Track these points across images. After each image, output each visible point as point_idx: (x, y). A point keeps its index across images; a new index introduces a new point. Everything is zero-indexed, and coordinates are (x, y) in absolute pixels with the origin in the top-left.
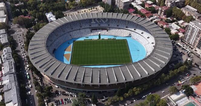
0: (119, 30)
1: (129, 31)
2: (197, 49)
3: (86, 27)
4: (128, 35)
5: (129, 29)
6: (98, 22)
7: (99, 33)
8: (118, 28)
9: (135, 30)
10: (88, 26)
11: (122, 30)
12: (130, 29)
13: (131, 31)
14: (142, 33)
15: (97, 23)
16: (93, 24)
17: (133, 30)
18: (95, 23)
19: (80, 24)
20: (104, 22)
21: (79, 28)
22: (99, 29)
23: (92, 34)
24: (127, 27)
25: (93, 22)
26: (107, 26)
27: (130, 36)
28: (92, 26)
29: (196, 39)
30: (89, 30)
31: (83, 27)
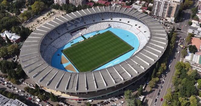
0: (97, 24)
1: (107, 22)
2: (167, 18)
3: (64, 32)
4: (108, 26)
5: (105, 20)
6: (73, 23)
7: (80, 34)
8: (95, 23)
9: (111, 19)
10: (66, 31)
11: (99, 23)
12: (107, 20)
13: (108, 21)
14: (120, 20)
15: (72, 25)
16: (69, 27)
17: (110, 20)
18: (70, 25)
19: (57, 31)
20: (79, 22)
21: (58, 35)
22: (77, 30)
23: (74, 37)
24: (103, 20)
25: (68, 25)
26: (84, 24)
27: (110, 26)
28: (70, 29)
29: (164, 10)
30: (68, 34)
31: (62, 34)
